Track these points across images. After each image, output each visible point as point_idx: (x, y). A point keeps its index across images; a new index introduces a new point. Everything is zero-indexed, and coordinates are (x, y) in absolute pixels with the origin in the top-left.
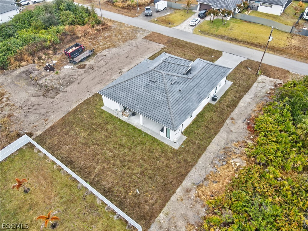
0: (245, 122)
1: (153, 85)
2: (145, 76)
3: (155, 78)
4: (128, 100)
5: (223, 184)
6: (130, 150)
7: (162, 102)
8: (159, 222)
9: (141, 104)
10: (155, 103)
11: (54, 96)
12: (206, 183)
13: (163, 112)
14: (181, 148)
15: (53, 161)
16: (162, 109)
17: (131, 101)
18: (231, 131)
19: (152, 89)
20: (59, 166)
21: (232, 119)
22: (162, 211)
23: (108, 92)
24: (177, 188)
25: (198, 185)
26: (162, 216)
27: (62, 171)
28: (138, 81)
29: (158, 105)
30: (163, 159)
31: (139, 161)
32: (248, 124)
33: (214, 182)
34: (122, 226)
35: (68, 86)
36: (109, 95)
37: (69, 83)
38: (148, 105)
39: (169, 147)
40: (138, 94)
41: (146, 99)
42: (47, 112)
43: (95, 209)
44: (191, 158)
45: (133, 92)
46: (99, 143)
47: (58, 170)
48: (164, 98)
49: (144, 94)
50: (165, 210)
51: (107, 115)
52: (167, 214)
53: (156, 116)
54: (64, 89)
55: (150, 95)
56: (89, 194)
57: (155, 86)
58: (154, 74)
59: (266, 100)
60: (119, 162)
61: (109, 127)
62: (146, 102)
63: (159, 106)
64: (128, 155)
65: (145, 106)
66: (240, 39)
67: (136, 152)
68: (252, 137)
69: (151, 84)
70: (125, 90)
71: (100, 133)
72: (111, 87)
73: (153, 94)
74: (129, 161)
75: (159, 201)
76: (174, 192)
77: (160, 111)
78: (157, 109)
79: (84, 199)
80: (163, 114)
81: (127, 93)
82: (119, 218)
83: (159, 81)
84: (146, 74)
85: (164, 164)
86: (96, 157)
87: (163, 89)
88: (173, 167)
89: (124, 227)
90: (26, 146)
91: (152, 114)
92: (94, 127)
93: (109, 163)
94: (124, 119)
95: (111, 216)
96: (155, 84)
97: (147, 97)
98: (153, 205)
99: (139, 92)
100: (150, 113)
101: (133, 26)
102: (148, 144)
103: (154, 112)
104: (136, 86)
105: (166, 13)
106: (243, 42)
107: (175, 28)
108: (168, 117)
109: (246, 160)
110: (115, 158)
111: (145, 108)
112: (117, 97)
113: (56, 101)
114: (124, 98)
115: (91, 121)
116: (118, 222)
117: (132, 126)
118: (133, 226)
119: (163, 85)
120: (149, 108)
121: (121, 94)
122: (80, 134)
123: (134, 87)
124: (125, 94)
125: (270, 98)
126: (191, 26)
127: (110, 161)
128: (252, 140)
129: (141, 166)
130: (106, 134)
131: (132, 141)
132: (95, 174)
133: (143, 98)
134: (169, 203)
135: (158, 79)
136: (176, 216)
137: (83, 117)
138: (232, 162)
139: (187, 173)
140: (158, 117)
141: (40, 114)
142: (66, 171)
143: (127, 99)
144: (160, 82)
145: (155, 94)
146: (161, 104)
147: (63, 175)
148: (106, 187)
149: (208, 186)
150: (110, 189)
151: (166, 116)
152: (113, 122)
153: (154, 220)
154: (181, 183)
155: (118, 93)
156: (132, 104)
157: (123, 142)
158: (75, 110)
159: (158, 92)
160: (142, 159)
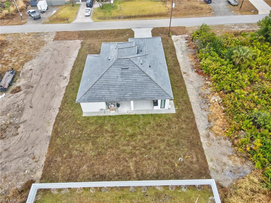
0: (194, 71)
1: (128, 71)
2: (114, 67)
3: (124, 65)
4: (114, 94)
5: (221, 118)
6: (142, 134)
7: (146, 82)
8: (213, 169)
9: (128, 92)
10: (141, 86)
11: (15, 132)
12: (212, 124)
13: (153, 89)
14: (177, 110)
15: (84, 188)
16: (150, 87)
17: (117, 94)
18: (192, 81)
19: (130, 75)
20: (96, 188)
21: (184, 73)
22: (208, 161)
23: (87, 97)
24: (200, 139)
25: (209, 128)
26: (210, 164)
27: (103, 190)
28: (111, 74)
29: (144, 85)
30: (173, 126)
31: (158, 138)
32: (197, 72)
33: (215, 120)
34: (194, 191)
35: (21, 115)
36: (91, 99)
37: (20, 112)
38: (136, 90)
39: (169, 114)
40: (119, 85)
41: (130, 86)
42: (25, 151)
43: (163, 196)
44: (188, 113)
45: (113, 86)
46: (110, 145)
47: (99, 191)
48: (145, 78)
49: (125, 82)
50: (208, 158)
51: (95, 119)
52: (212, 160)
53: (149, 95)
54: (20, 120)
55: (131, 80)
56: (146, 189)
57: (130, 71)
58: (122, 62)
59: (190, 51)
60: (143, 149)
61: (106, 127)
62: (131, 88)
63: (146, 85)
64: (145, 139)
65: (133, 91)
66: (133, 15)
67: (148, 133)
68: (207, 79)
69: (125, 71)
70: (104, 87)
71: (102, 137)
72: (88, 91)
73: (133, 78)
74: (150, 143)
75: (199, 156)
76: (201, 143)
77: (150, 89)
78: (146, 89)
79: (147, 195)
80: (154, 91)
81: (108, 89)
82: (187, 188)
83: (130, 66)
84: (115, 65)
85: (177, 129)
86: (120, 158)
87: (140, 71)
88: (184, 126)
89: (196, 191)
90: (39, 196)
91: (144, 95)
92: (92, 135)
93: (135, 155)
94: (113, 114)
95: (180, 191)
96: (129, 70)
97: (130, 84)
98: (198, 161)
99: (119, 83)
100: (142, 95)
101: (32, 33)
102: (152, 122)
103: (145, 93)
104: (112, 79)
105: (52, 12)
106: (138, 17)
107: (74, 22)
108: (159, 90)
109: (218, 95)
110: (137, 148)
111: (134, 93)
112: (101, 97)
113: (24, 136)
114: (109, 94)
115: (84, 132)
116: (189, 191)
117: (126, 115)
118: (202, 185)
119: (136, 68)
120: (138, 91)
121: (103, 93)
122: (84, 149)
123: (111, 81)
124: (107, 91)
125: (192, 48)
126: (86, 16)
127: (135, 153)
128: (209, 81)
129: (163, 141)
130: (110, 134)
131: (137, 127)
132: (134, 171)
133: (127, 86)
134: (205, 152)
135: (128, 65)
136: (218, 157)
137: (71, 133)
138: (212, 101)
139: (195, 124)
140: (151, 95)
141: (19, 157)
142: (107, 187)
143: (112, 94)
144: (132, 66)
145: (135, 78)
146: (146, 83)
147: (107, 192)
148: (153, 174)
149: (215, 125)
150: (157, 173)
151: (157, 90)
152: (106, 122)
153: (209, 171)
154: (199, 133)
155: (99, 93)
156: (120, 96)
157: (130, 132)
158: (55, 132)
159: (137, 75)
160: (159, 135)
